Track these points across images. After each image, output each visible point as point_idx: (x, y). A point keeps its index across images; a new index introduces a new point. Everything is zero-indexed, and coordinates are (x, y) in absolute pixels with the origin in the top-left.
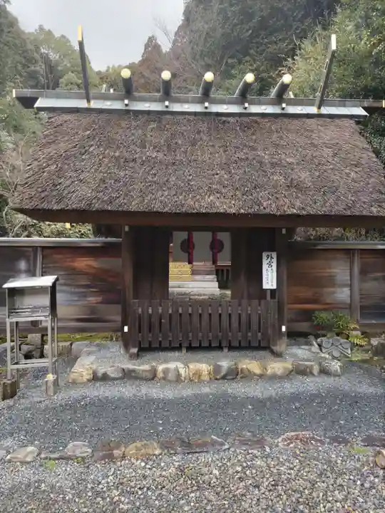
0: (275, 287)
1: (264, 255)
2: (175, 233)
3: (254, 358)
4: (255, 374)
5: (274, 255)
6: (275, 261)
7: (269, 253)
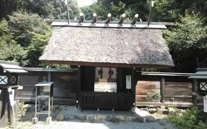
0: (130, 88)
1: (127, 76)
2: (97, 68)
3: (123, 115)
4: (122, 120)
5: (130, 76)
6: (130, 79)
7: (128, 76)
